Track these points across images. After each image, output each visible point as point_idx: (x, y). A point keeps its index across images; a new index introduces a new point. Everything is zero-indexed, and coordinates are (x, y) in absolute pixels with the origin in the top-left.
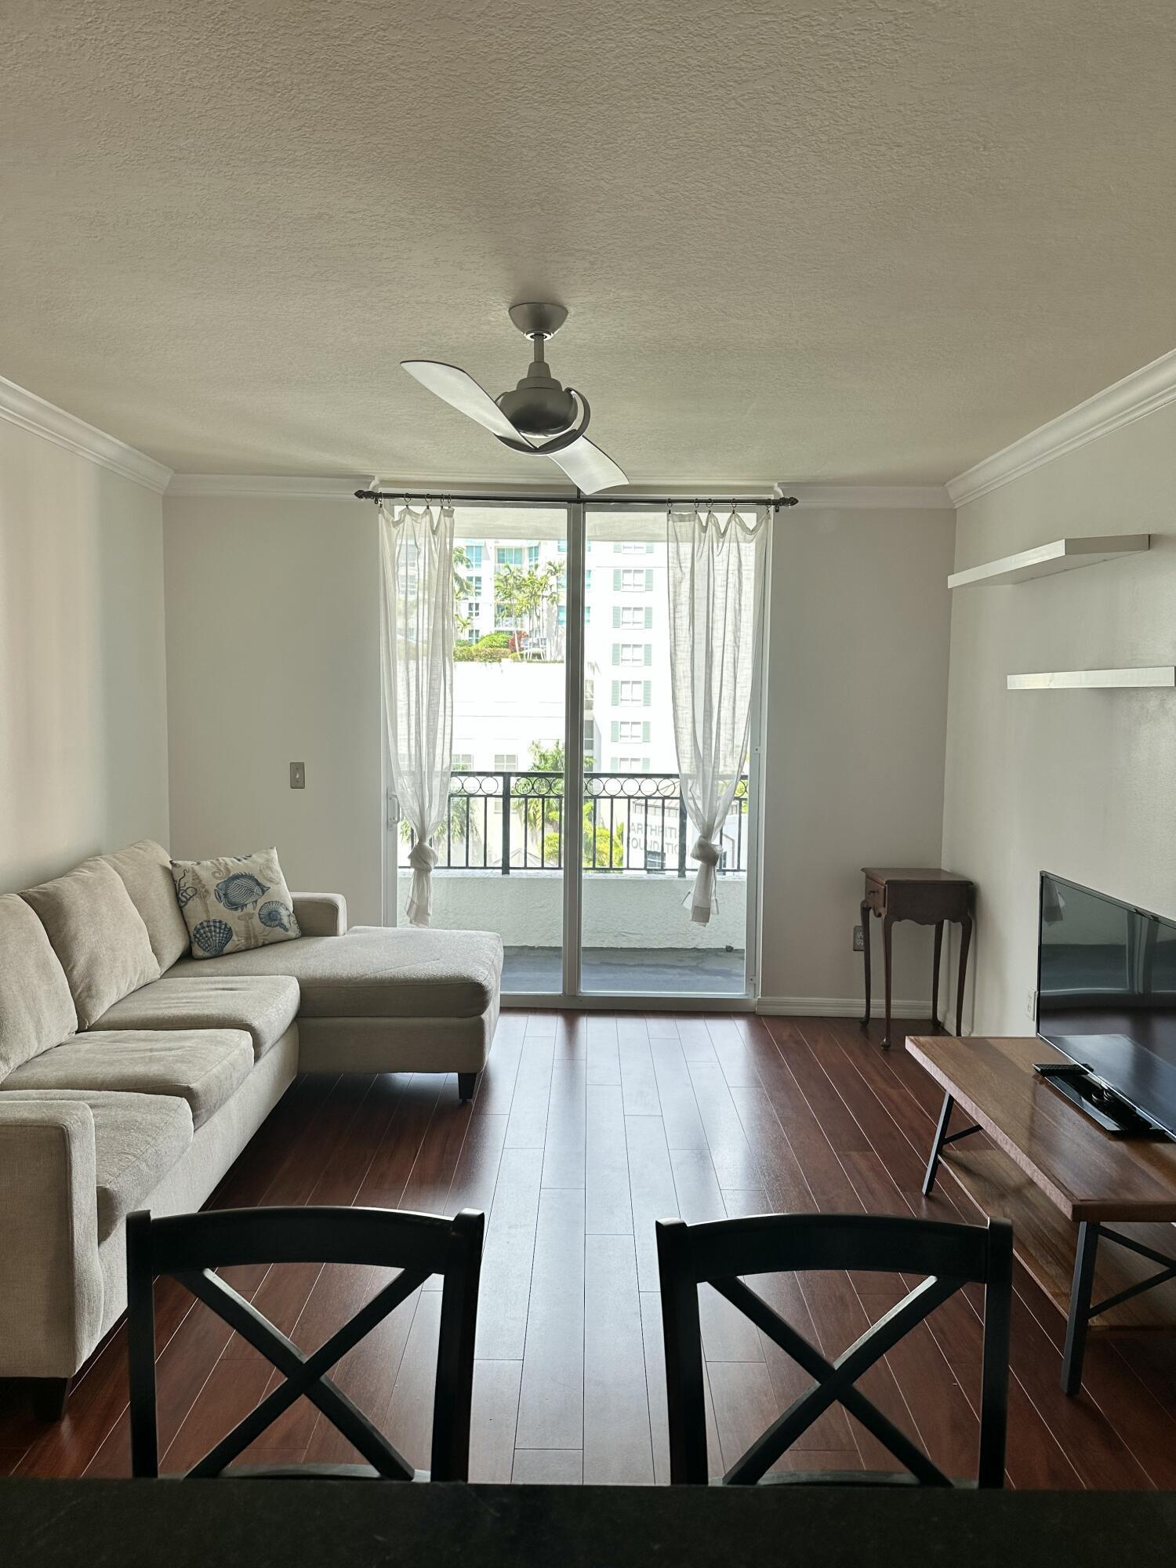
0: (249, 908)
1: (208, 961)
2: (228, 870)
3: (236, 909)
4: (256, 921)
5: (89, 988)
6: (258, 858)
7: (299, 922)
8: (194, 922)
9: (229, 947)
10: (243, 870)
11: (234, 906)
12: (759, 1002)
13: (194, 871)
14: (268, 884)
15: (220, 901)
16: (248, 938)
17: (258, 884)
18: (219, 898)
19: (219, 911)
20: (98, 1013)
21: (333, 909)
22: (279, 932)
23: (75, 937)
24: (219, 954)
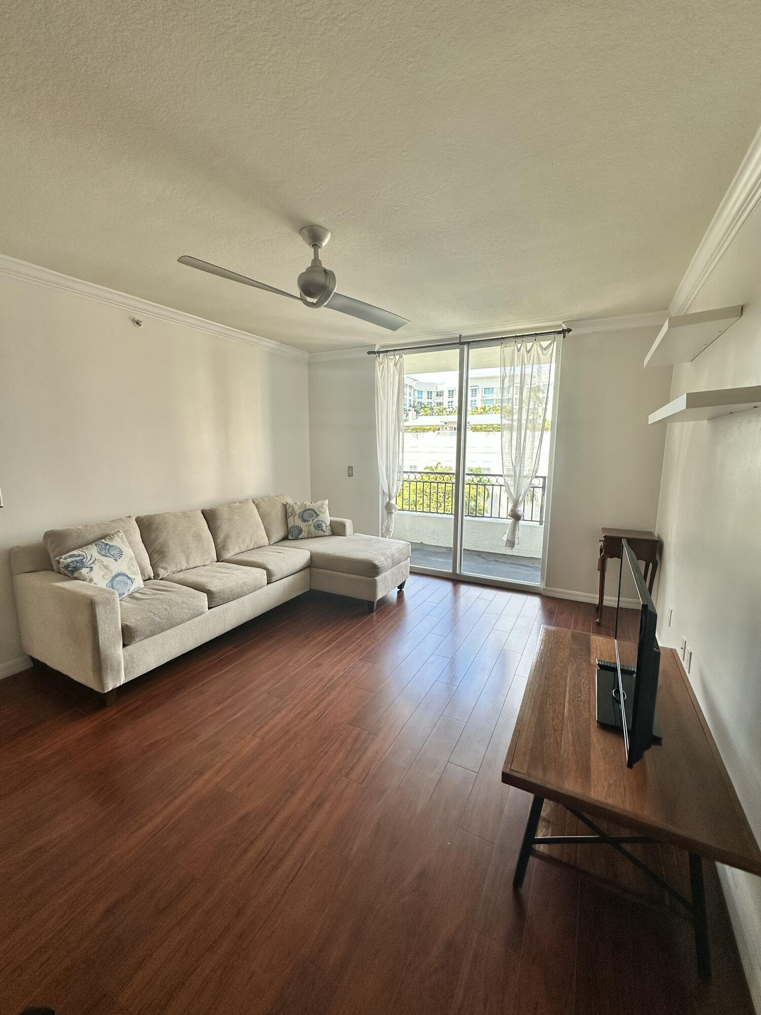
0: (310, 522)
1: (292, 541)
2: (306, 507)
3: (305, 522)
4: (312, 527)
5: (224, 546)
6: (319, 503)
7: (332, 530)
8: (290, 524)
9: (300, 536)
10: (311, 507)
11: (305, 521)
12: (544, 589)
13: (293, 506)
14: (319, 513)
15: (300, 518)
16: (308, 533)
17: (316, 513)
18: (299, 518)
19: (298, 522)
20: (228, 555)
21: (343, 525)
22: (321, 533)
23: (219, 527)
24: (297, 539)
